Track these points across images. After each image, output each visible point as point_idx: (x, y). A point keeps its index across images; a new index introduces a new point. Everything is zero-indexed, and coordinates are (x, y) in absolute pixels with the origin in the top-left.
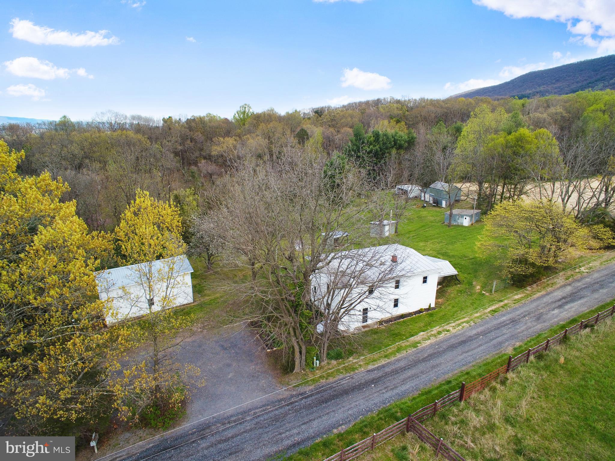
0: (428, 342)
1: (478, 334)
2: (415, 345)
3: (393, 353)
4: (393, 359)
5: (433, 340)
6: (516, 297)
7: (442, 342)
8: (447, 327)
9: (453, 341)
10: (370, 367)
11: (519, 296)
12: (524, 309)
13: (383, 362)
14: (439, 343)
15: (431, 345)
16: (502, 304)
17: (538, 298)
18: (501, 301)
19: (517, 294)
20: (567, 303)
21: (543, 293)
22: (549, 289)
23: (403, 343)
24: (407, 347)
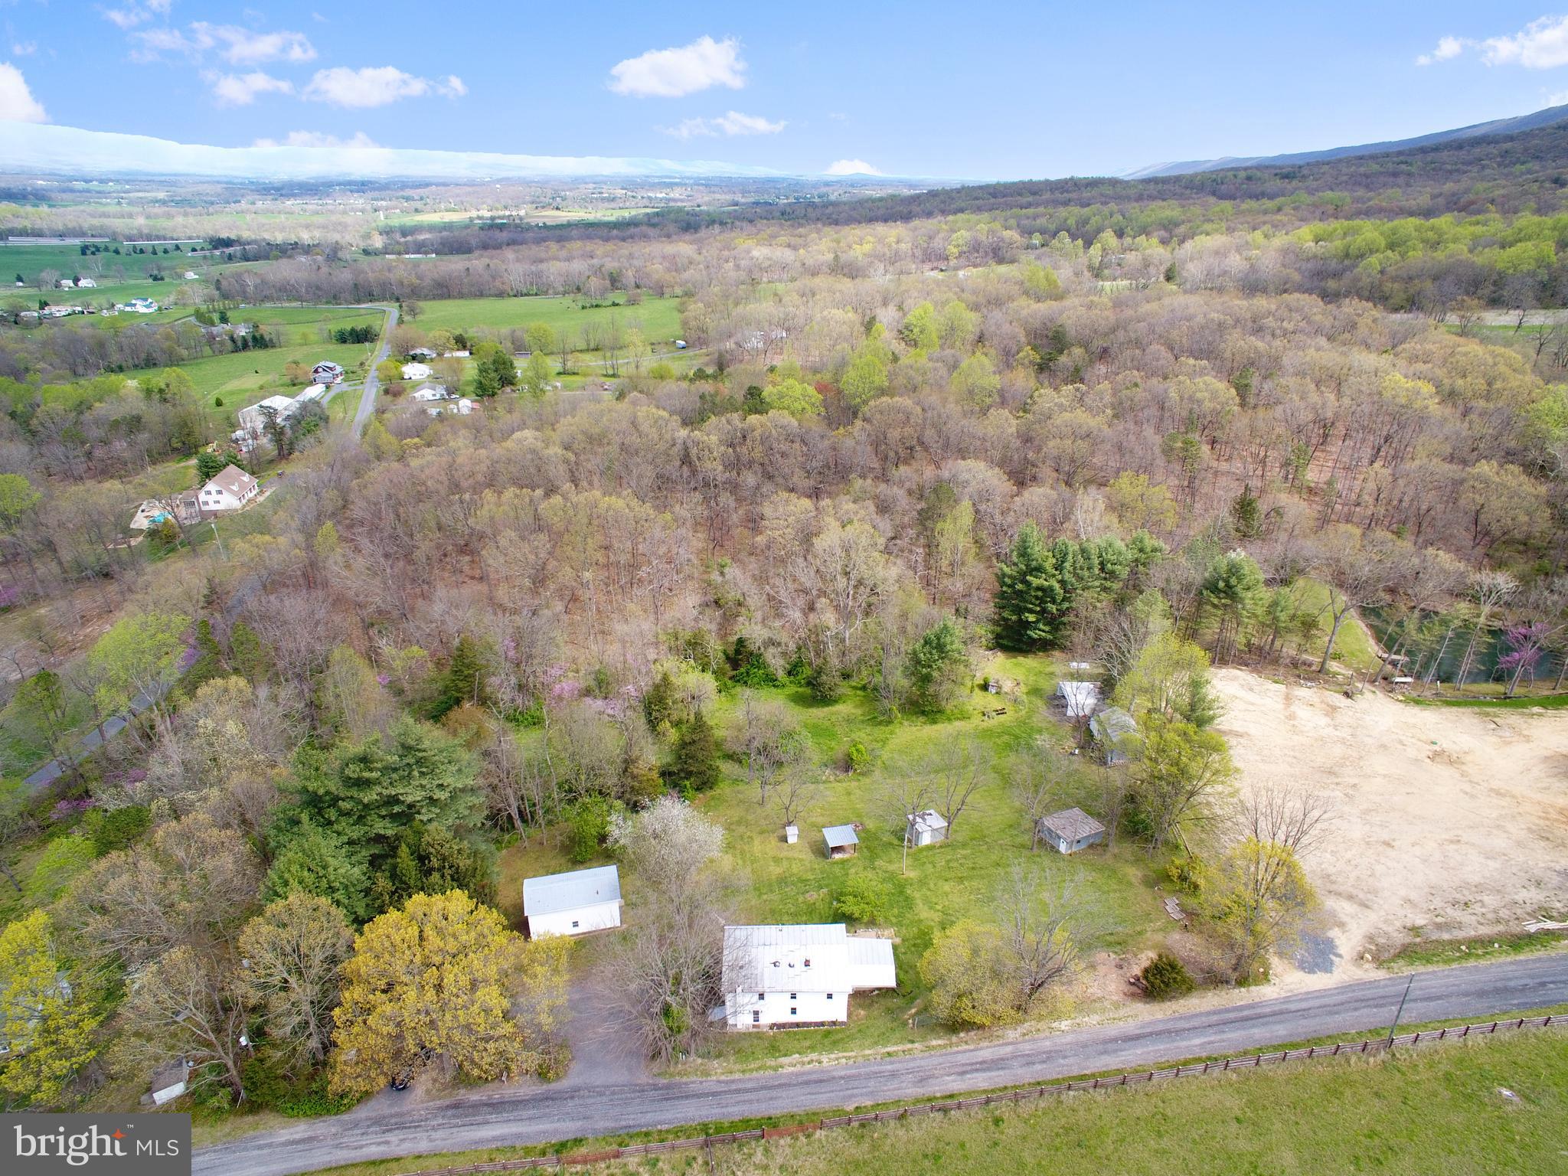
0: (791, 1069)
1: (842, 1078)
2: (775, 1069)
3: (751, 1070)
4: (747, 1076)
5: (799, 1068)
6: (934, 1043)
7: (803, 1074)
8: (825, 1059)
9: (814, 1077)
10: (723, 1078)
11: (940, 1042)
12: (923, 1063)
13: (737, 1076)
14: (797, 1075)
15: (792, 1073)
16: (910, 1046)
17: (958, 1052)
18: (913, 1042)
19: (940, 1038)
20: (977, 1070)
21: (972, 1047)
22: (986, 1044)
23: (771, 1062)
24: (770, 1067)
